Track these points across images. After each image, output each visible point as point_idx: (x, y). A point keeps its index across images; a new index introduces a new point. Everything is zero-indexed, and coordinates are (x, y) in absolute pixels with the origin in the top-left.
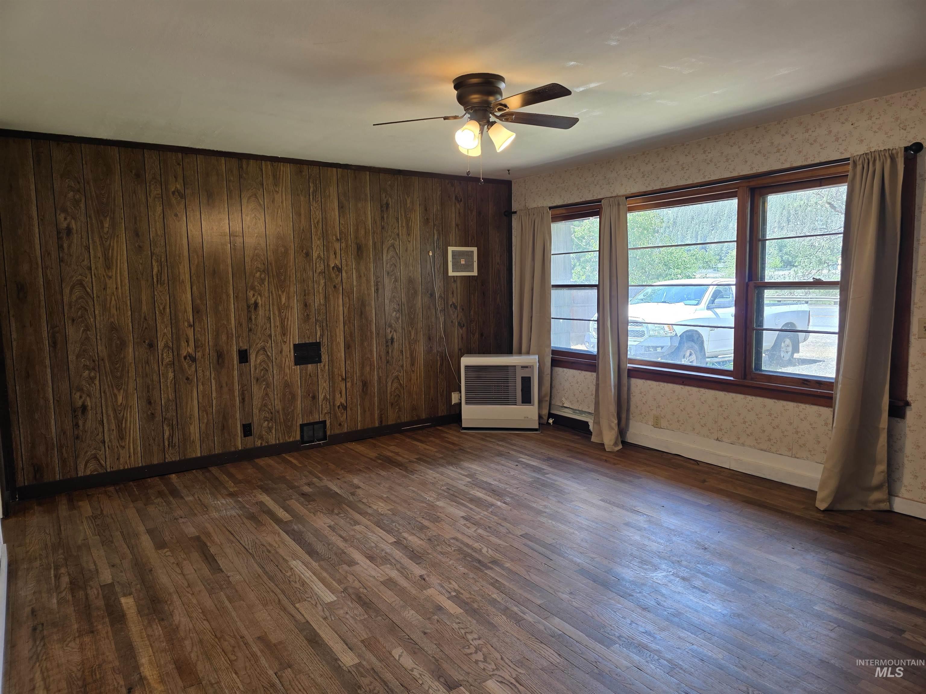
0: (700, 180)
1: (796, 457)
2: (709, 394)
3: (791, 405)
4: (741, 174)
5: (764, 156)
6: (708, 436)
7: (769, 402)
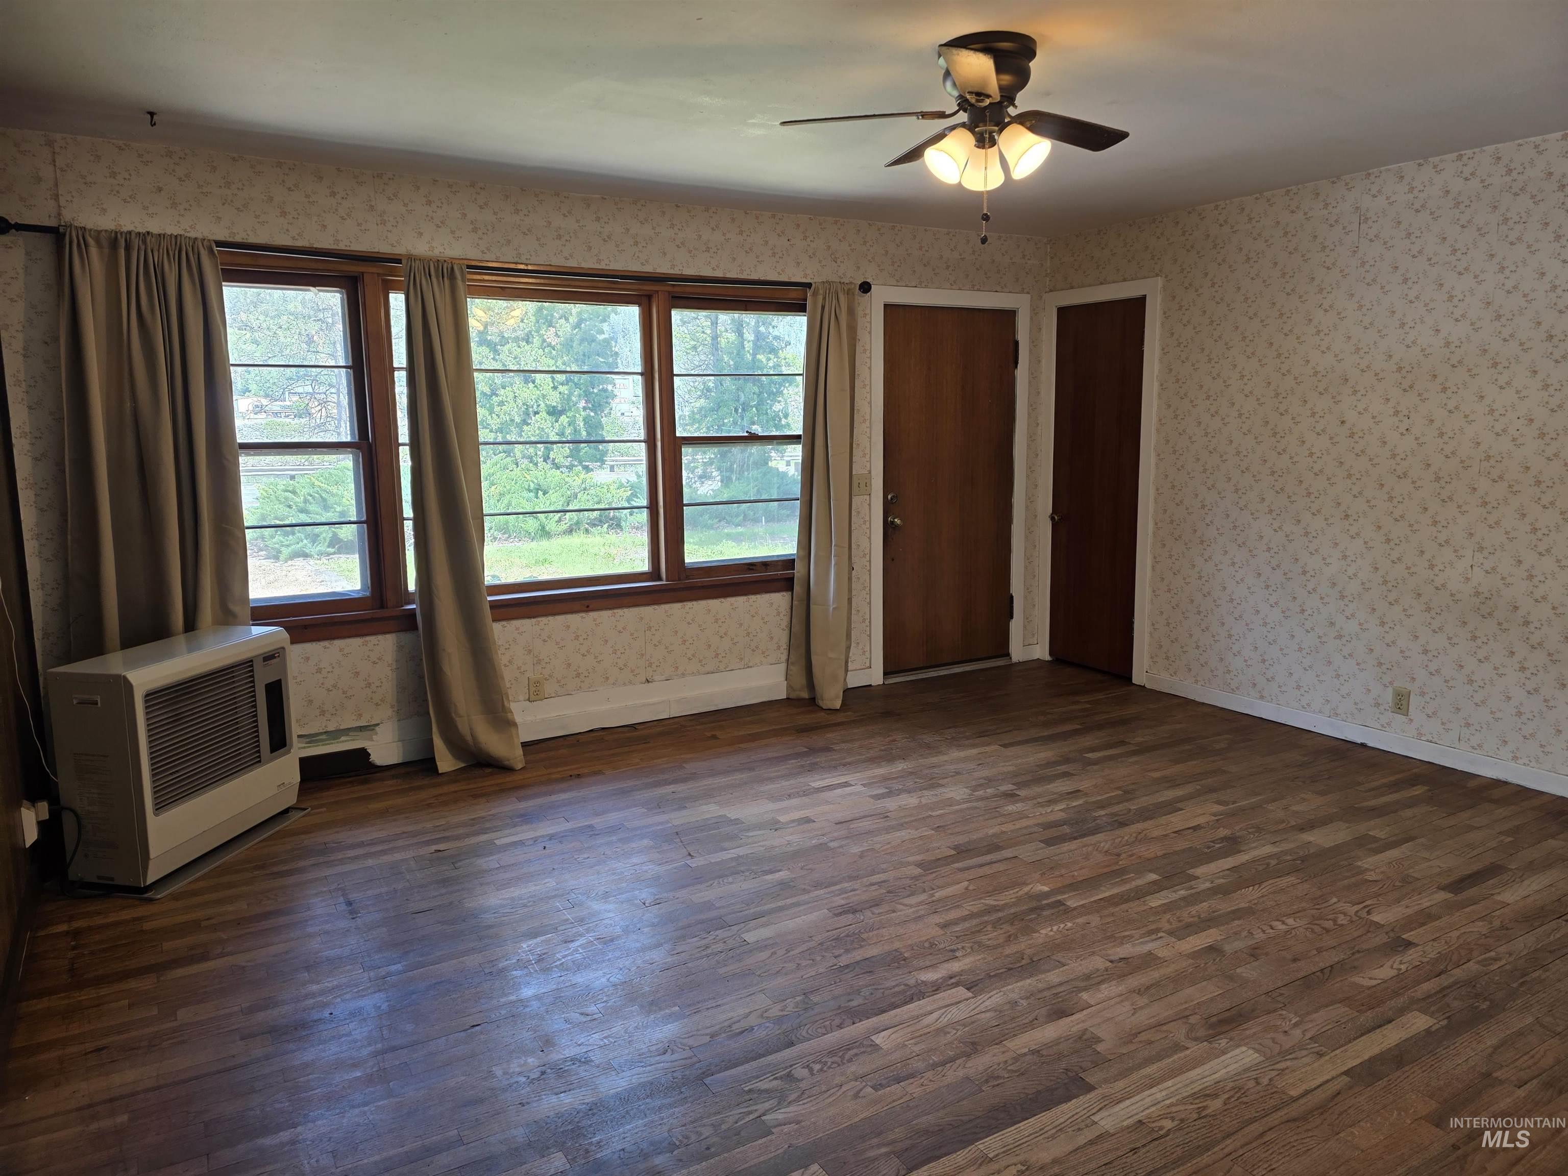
0: (589, 264)
1: (748, 667)
2: (628, 615)
3: (739, 601)
4: (658, 271)
5: (690, 252)
6: (630, 682)
7: (715, 604)
